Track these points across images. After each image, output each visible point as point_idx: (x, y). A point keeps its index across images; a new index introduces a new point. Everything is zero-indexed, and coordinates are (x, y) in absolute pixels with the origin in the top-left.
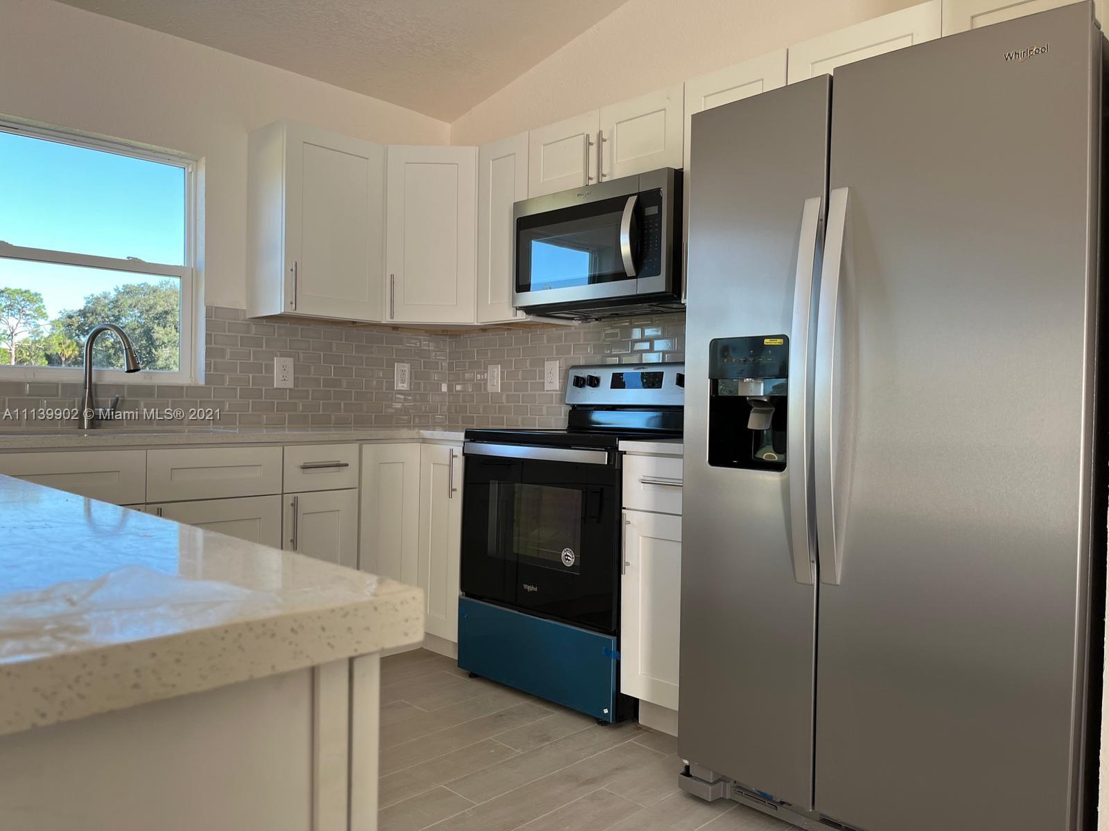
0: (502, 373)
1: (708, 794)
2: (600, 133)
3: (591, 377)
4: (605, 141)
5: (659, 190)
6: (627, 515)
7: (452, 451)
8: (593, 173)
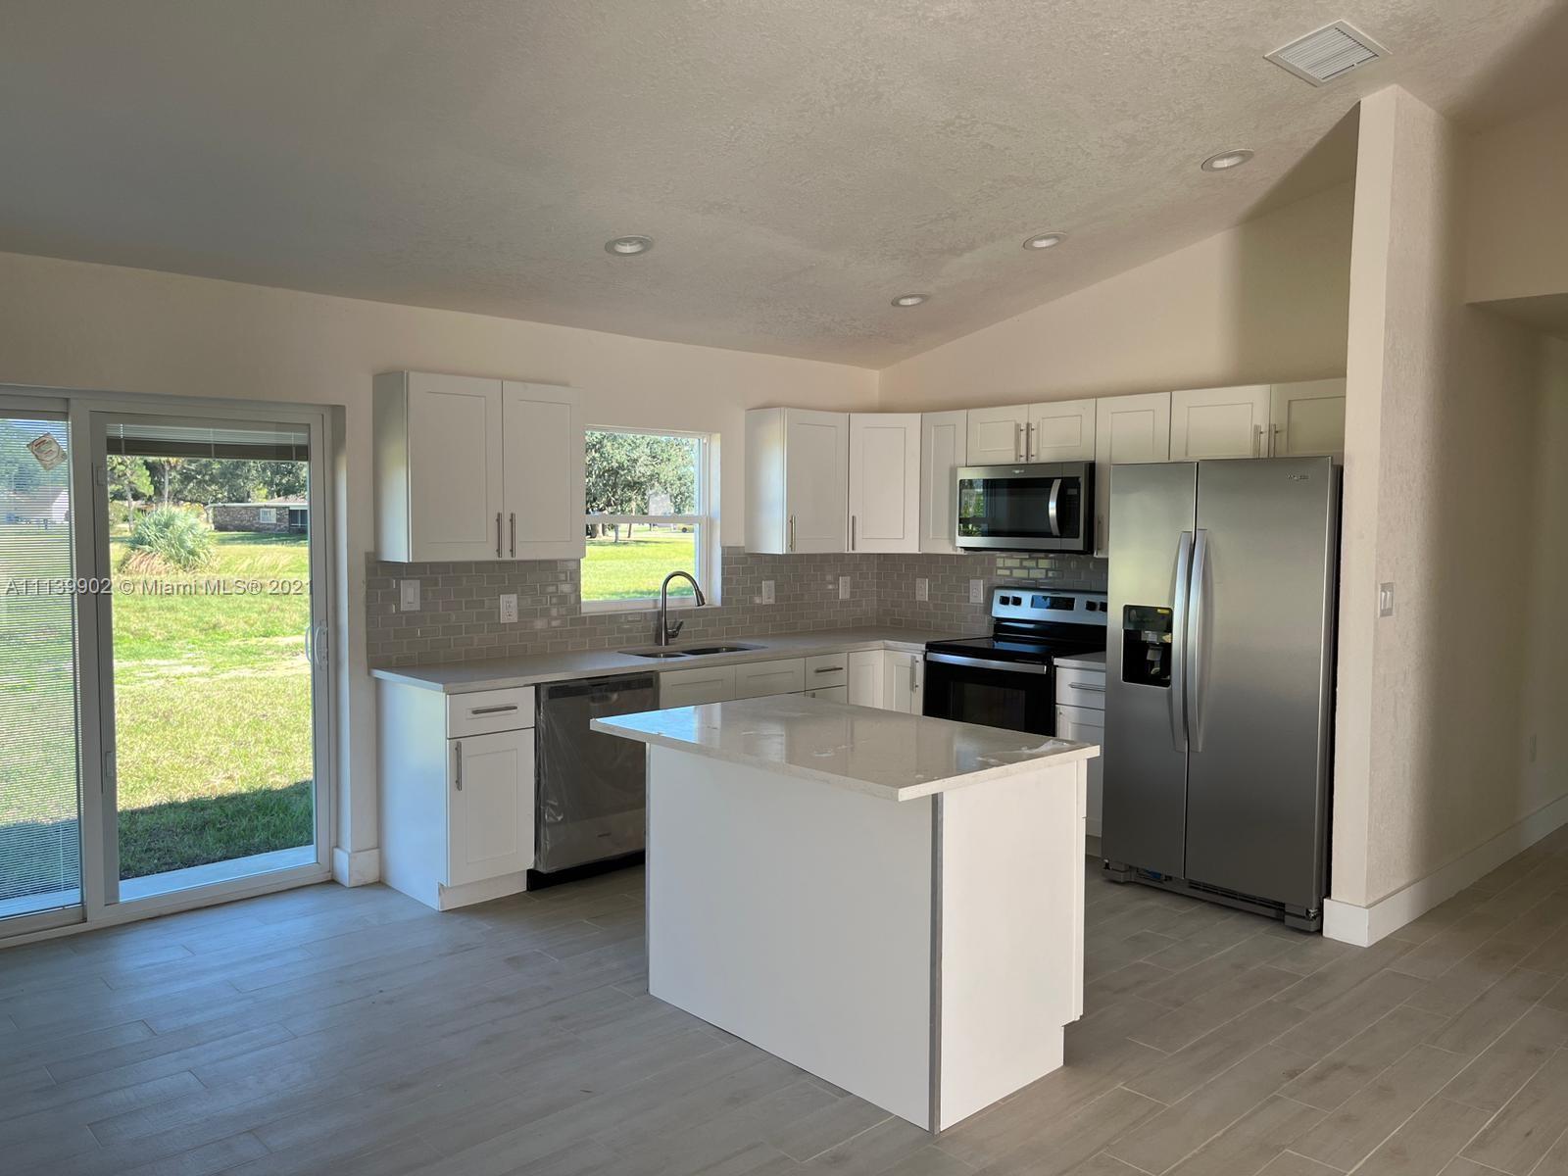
0: (930, 586)
1: (1121, 877)
2: (1028, 425)
3: (1015, 598)
4: (1033, 430)
5: (1078, 478)
6: (1060, 709)
7: (915, 657)
8: (1023, 452)
